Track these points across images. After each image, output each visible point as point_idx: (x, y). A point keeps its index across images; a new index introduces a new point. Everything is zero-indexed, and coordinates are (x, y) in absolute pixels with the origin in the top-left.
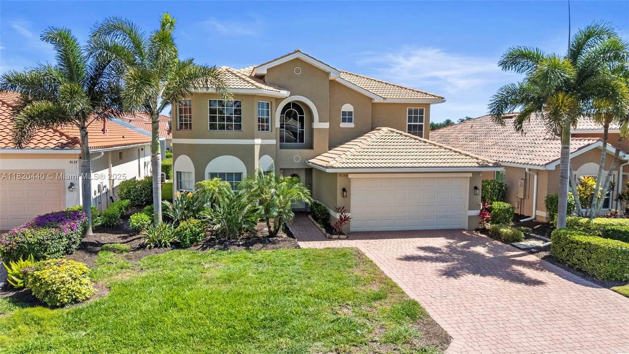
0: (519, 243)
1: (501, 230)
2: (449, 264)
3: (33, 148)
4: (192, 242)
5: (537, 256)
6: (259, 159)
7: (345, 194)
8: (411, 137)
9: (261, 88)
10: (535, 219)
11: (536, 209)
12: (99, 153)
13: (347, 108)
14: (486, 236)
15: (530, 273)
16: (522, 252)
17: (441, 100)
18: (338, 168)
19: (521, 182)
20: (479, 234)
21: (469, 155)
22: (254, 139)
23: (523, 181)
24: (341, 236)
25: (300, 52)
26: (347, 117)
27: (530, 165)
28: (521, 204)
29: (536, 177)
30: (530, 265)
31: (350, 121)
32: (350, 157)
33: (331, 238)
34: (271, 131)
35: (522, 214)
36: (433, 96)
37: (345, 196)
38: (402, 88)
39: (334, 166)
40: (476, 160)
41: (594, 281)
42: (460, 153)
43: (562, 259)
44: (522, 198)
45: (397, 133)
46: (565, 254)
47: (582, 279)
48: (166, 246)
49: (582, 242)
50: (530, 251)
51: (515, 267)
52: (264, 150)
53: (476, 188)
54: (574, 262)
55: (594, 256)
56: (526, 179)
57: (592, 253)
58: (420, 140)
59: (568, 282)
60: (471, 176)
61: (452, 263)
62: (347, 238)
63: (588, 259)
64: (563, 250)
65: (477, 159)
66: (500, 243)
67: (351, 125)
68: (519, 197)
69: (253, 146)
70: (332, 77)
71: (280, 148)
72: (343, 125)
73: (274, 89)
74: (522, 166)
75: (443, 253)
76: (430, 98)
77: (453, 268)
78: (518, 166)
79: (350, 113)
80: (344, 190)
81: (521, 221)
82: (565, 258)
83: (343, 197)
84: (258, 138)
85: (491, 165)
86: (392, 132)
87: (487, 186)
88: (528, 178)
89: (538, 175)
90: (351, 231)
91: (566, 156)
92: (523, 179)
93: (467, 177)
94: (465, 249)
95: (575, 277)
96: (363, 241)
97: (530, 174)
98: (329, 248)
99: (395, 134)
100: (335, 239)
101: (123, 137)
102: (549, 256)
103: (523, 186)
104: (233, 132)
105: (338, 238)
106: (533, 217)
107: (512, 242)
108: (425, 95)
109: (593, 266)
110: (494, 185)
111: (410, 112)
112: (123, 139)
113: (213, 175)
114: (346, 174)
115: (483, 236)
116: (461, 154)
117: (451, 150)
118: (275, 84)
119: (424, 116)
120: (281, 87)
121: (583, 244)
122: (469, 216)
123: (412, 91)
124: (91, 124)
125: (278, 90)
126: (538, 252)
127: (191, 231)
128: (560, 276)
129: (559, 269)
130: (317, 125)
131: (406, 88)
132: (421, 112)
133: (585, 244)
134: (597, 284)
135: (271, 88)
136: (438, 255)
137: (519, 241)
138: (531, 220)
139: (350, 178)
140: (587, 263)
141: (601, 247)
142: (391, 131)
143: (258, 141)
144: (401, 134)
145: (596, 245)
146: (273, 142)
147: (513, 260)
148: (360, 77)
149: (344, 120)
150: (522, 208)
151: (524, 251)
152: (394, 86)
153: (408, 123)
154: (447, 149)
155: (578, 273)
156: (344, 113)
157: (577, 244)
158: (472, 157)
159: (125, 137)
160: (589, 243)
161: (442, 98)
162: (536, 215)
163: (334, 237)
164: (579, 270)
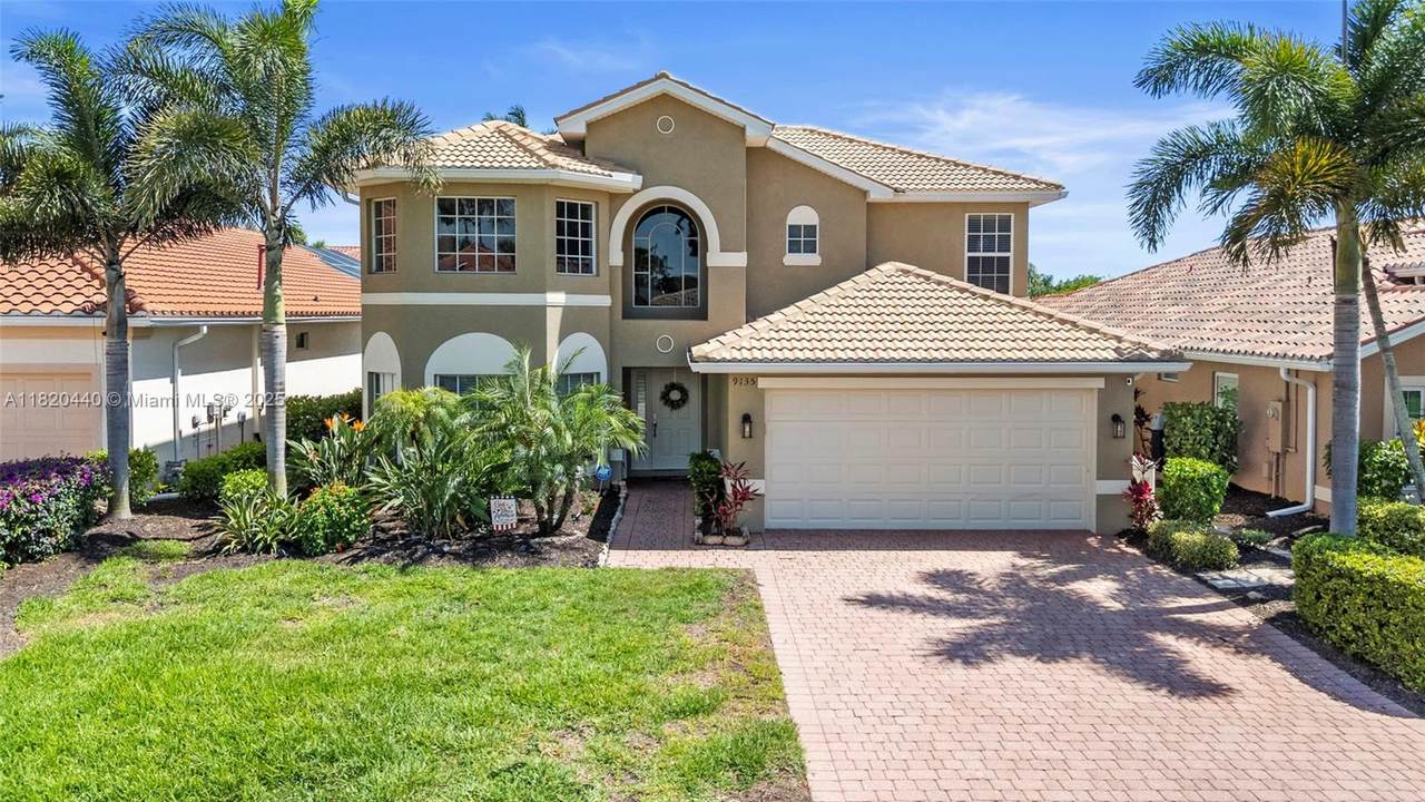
0: (1222, 573)
1: (1176, 535)
2: (976, 622)
3: (27, 314)
4: (330, 542)
5: (1256, 613)
6: (560, 343)
7: (747, 429)
8: (952, 286)
9: (554, 166)
10: (1313, 509)
11: (1315, 482)
12: (196, 329)
13: (803, 215)
14: (1137, 552)
15: (1202, 659)
16: (1214, 600)
17: (1055, 191)
18: (724, 360)
19: (1273, 408)
20: (1123, 547)
21: (1096, 331)
22: (544, 292)
23: (1279, 406)
24: (730, 540)
25: (667, 77)
26: (802, 239)
27: (1289, 358)
28: (1278, 466)
29: (1311, 392)
30: (1220, 637)
31: (811, 248)
32: (763, 335)
33: (703, 544)
34: (598, 275)
35: (1280, 495)
36: (1035, 181)
37: (747, 434)
38: (957, 165)
39: (710, 356)
40: (1115, 344)
41: (1396, 696)
42: (1074, 324)
43: (1316, 625)
44: (1279, 451)
45: (918, 276)
46: (1323, 607)
47: (1366, 688)
48: (267, 549)
49: (1360, 573)
50: (1240, 596)
51: (1169, 640)
52: (574, 321)
53: (1116, 419)
54: (1344, 634)
55: (1396, 618)
56: (1288, 399)
57: (1390, 609)
58: (974, 294)
59: (1313, 694)
60: (1103, 386)
61: (983, 621)
62: (746, 546)
63: (1381, 626)
64: (1319, 597)
65: (1119, 339)
66: (1166, 572)
67: (813, 260)
68: (1271, 449)
69: (541, 311)
70: (754, 137)
71: (624, 317)
72: (791, 259)
73: (600, 171)
74: (1271, 362)
75: (983, 592)
76: (1025, 186)
77: (977, 636)
78: (1262, 362)
79: (810, 230)
80: (746, 419)
81: (1271, 514)
82: (1325, 622)
83: (744, 437)
84: (556, 289)
85: (1153, 355)
86: (906, 272)
87: (1183, 419)
88: (1293, 397)
89: (1316, 385)
90: (766, 527)
91: (1348, 327)
92: (1280, 401)
93: (1092, 389)
94: (1052, 584)
95: (1345, 679)
96: (783, 554)
97: (1297, 385)
98: (673, 569)
99: (912, 279)
100: (714, 546)
101: (315, 300)
102: (1291, 615)
103: (1280, 418)
104: (496, 275)
105: (722, 544)
106: (1308, 504)
107: (1200, 571)
108: (1013, 180)
109: (1395, 647)
110: (1202, 416)
111: (974, 225)
112: (315, 303)
113: (446, 382)
114: (752, 379)
115: (1130, 550)
116: (1078, 327)
117: (1051, 316)
118: (608, 160)
119: (1012, 234)
120: (621, 165)
121: (1368, 580)
122: (1099, 496)
123: (981, 172)
124: (131, 255)
125: (607, 173)
126: (1263, 601)
127: (329, 514)
128: (1296, 674)
129: (1304, 652)
130: (716, 258)
131: (966, 166)
132: (1005, 224)
133: (1370, 581)
134: (1402, 704)
135: (593, 168)
136: (962, 597)
137: (1219, 567)
138: (1300, 514)
139: (763, 389)
140: (1378, 638)
141: (1414, 591)
142: (902, 270)
143: (556, 299)
144: (927, 278)
145: (1401, 584)
146: (606, 301)
147: (1175, 620)
148: (859, 142)
149: (794, 248)
150: (1280, 478)
151: (1225, 596)
152: (938, 160)
153: (967, 254)
154: (1041, 314)
155: (1357, 668)
156: (794, 230)
157: (1352, 580)
158: (1105, 334)
159: (319, 298)
160: (1382, 578)
161: (1058, 187)
162: (1315, 500)
163: (711, 540)
164: (1359, 658)
